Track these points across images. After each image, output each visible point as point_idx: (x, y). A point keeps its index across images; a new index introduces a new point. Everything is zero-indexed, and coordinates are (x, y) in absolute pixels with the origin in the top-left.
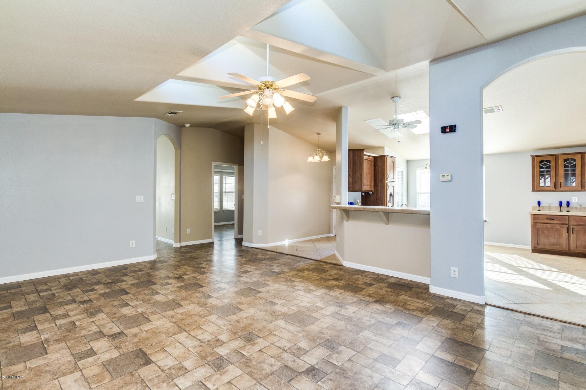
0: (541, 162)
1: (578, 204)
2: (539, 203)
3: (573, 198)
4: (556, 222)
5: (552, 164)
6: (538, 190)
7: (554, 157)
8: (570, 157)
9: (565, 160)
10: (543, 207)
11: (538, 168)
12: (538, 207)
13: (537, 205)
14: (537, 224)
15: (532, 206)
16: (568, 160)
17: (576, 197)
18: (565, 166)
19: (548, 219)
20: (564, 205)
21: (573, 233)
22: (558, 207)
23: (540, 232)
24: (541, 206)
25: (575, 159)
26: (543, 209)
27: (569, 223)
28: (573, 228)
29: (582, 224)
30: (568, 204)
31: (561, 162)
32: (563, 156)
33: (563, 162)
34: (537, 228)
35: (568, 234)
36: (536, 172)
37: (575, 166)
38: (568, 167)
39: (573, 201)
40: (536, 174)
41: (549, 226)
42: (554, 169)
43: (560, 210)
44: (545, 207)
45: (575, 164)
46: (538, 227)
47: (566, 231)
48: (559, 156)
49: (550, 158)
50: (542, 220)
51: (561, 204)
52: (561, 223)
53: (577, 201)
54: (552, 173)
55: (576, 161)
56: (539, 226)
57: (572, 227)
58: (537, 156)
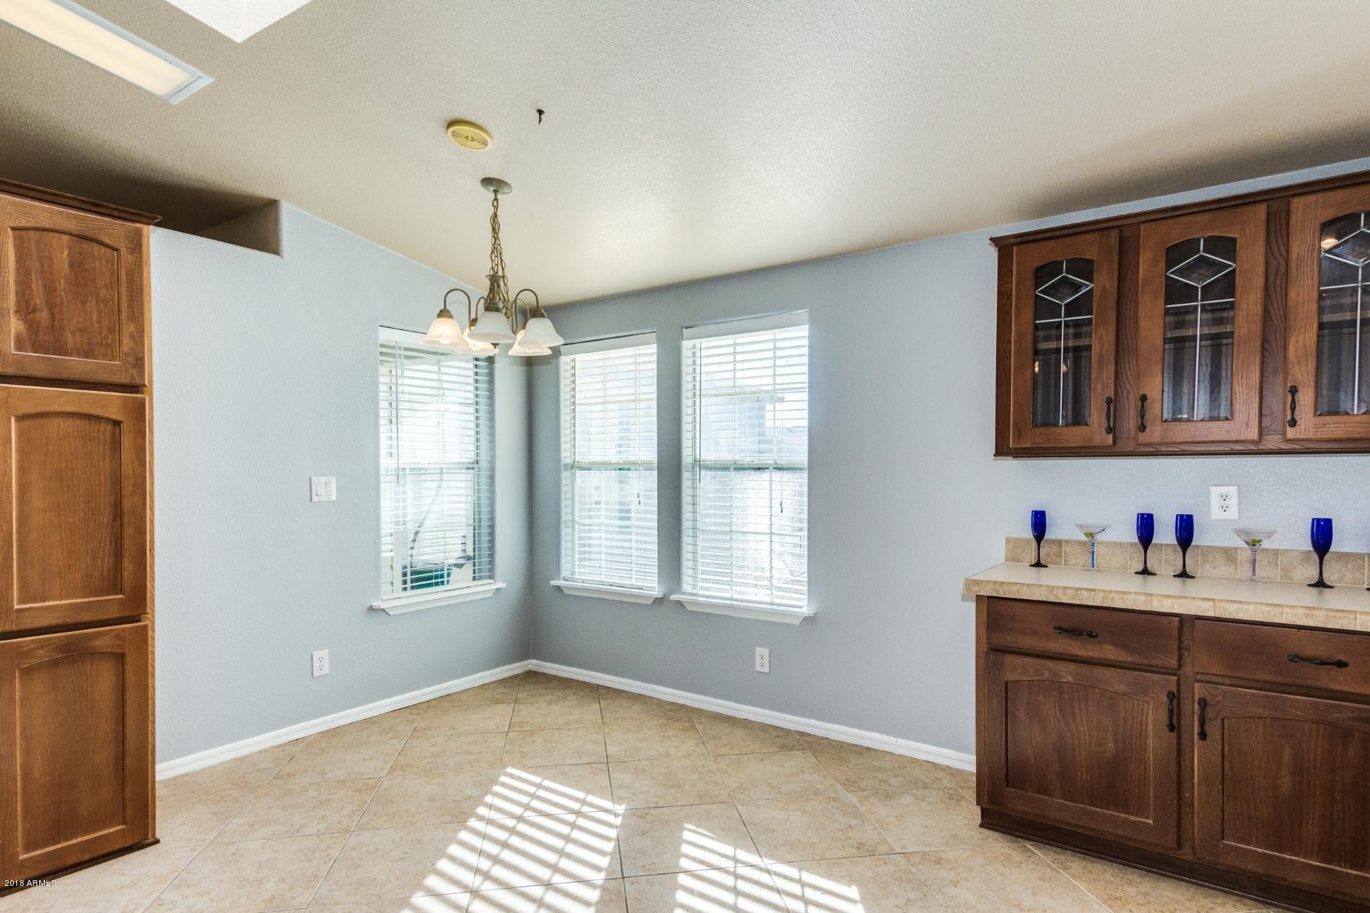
0: (1042, 273)
1: (1239, 532)
2: (1039, 522)
3: (1215, 492)
4: (1109, 652)
5: (1102, 284)
6: (1027, 444)
7: (1114, 235)
8: (1200, 230)
9: (1174, 254)
10: (1059, 543)
11: (1028, 312)
12: (1034, 543)
13: (1027, 533)
14: (1010, 659)
15: (1008, 540)
16: (1188, 247)
17: (1232, 491)
18: (1175, 292)
19: (1061, 629)
20: (1165, 534)
21: (1203, 735)
22: (1131, 544)
23: (1022, 713)
24: (1047, 536)
25: (1235, 240)
26: (1059, 555)
27: (1180, 666)
28: (1203, 703)
29: (1266, 677)
30: (1185, 527)
31: (1149, 265)
32: (1163, 227)
33: (1162, 265)
34: (1006, 683)
35: (1174, 735)
36: (1019, 333)
37: (1228, 285)
38: (1189, 293)
39: (1216, 513)
40: (1018, 352)
41: (1067, 673)
42: (1112, 315)
43: (1141, 568)
44: (1067, 542)
45: (1233, 271)
46: (1011, 676)
47: (1165, 721)
48: (1142, 227)
49: (1090, 249)
50: (1034, 633)
51: (1146, 526)
52: (1138, 659)
53: (1233, 513)
54: (1100, 339)
55: (1241, 254)
56: (1017, 669)
57: (1199, 690)
58: (1025, 239)
